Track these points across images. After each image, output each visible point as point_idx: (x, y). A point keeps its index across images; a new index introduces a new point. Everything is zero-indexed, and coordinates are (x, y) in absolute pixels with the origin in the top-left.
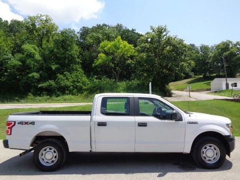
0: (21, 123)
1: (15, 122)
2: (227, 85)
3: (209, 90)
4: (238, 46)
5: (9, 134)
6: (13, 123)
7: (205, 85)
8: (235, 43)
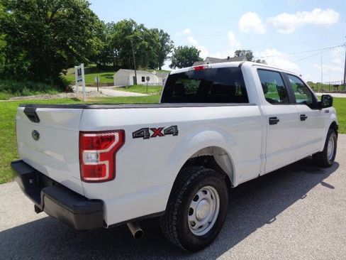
0: (142, 133)
1: (122, 133)
2: (135, 79)
3: (112, 84)
4: (142, 30)
5: (107, 176)
6: (117, 135)
7: (104, 77)
8: (139, 25)
